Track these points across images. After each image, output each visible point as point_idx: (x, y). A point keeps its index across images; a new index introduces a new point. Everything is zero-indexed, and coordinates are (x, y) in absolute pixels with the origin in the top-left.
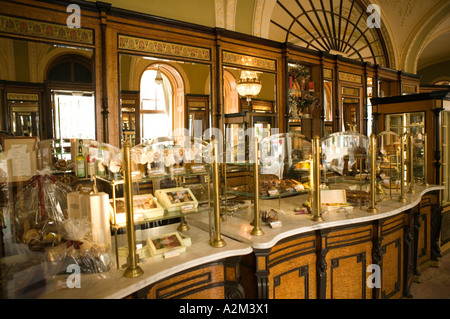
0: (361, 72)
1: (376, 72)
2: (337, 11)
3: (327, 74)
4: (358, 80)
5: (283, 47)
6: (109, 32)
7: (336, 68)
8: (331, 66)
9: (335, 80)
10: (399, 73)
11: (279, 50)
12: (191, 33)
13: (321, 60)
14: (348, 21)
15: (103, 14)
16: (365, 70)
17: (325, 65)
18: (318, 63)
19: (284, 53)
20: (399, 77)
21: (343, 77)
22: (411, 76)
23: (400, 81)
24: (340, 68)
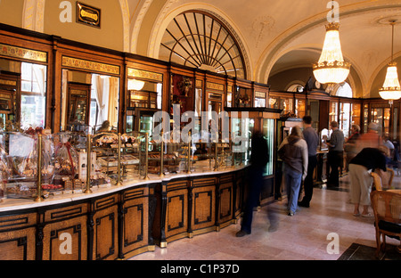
0: (223, 82)
1: (235, 82)
2: (208, 35)
3: (198, 83)
4: (221, 88)
5: (169, 65)
6: (57, 53)
7: (205, 79)
8: (202, 78)
9: (204, 88)
10: (253, 83)
11: (165, 67)
12: (108, 55)
13: (194, 74)
14: (216, 42)
15: (55, 43)
16: (226, 81)
17: (198, 77)
18: (192, 76)
19: (169, 69)
20: (253, 86)
21: (209, 85)
22: (262, 85)
23: (253, 89)
24: (208, 79)
